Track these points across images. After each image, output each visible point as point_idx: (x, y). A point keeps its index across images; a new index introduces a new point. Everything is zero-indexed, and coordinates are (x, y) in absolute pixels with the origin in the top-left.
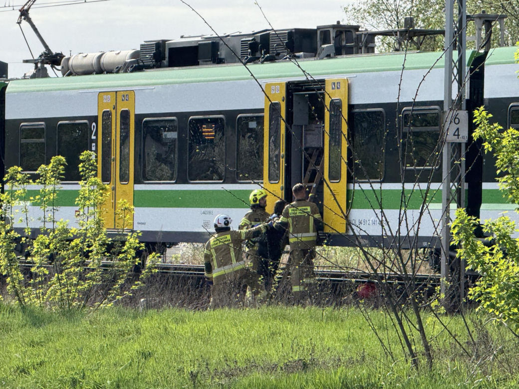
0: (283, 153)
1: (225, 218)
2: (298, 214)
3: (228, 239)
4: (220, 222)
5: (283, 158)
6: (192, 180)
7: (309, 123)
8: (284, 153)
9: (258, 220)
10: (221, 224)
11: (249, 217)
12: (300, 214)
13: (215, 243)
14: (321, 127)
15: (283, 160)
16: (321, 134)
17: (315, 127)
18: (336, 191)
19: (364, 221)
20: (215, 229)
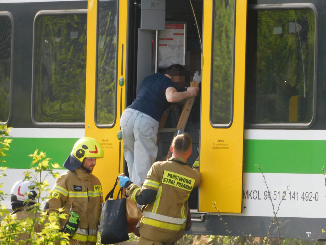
0: (122, 76)
2: (175, 185)
4: (21, 192)
5: (122, 85)
7: (166, 28)
8: (124, 76)
10: (23, 195)
11: (66, 183)
14: (183, 34)
15: (122, 89)
16: (183, 45)
17: (175, 34)
18: (223, 141)
19: (275, 193)
20: (12, 203)
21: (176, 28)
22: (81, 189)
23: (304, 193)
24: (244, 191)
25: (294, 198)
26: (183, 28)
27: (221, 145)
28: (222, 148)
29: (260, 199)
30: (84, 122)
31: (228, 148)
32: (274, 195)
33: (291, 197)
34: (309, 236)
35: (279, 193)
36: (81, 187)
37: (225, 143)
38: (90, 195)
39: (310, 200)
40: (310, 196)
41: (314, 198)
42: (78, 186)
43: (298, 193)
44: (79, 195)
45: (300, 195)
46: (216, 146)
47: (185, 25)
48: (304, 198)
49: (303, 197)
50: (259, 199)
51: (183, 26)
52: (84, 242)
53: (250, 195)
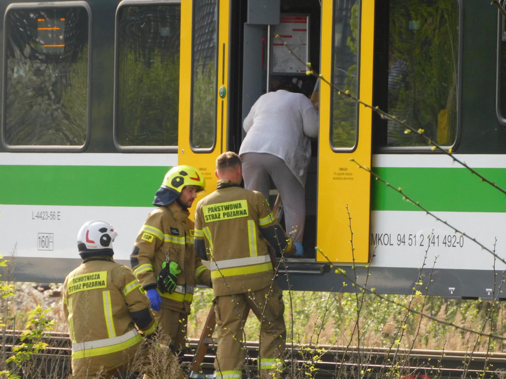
0: (223, 85)
1: (103, 230)
2: (222, 218)
3: (101, 280)
4: (90, 238)
5: (223, 97)
6: (10, 144)
7: (281, 22)
8: (226, 85)
9: (175, 231)
10: (93, 242)
12: (226, 218)
13: (76, 284)
14: (306, 30)
15: (223, 102)
16: (305, 44)
17: (294, 30)
18: (346, 170)
19: (411, 237)
20: (81, 252)
21: (295, 22)
22: (177, 232)
23: (445, 237)
24: (372, 235)
25: (434, 243)
26: (306, 22)
27: (343, 174)
28: (345, 179)
29: (392, 245)
30: (177, 145)
31: (352, 179)
32: (409, 239)
33: (430, 242)
34: (452, 293)
35: (415, 236)
36: (177, 230)
37: (349, 171)
38: (187, 242)
39: (453, 246)
40: (453, 240)
41: (458, 243)
42: (175, 229)
43: (438, 237)
44: (176, 240)
45: (441, 239)
46: (337, 176)
47: (308, 18)
48: (446, 243)
49: (444, 242)
50: (390, 245)
51: (306, 19)
52: (181, 302)
53: (379, 239)
